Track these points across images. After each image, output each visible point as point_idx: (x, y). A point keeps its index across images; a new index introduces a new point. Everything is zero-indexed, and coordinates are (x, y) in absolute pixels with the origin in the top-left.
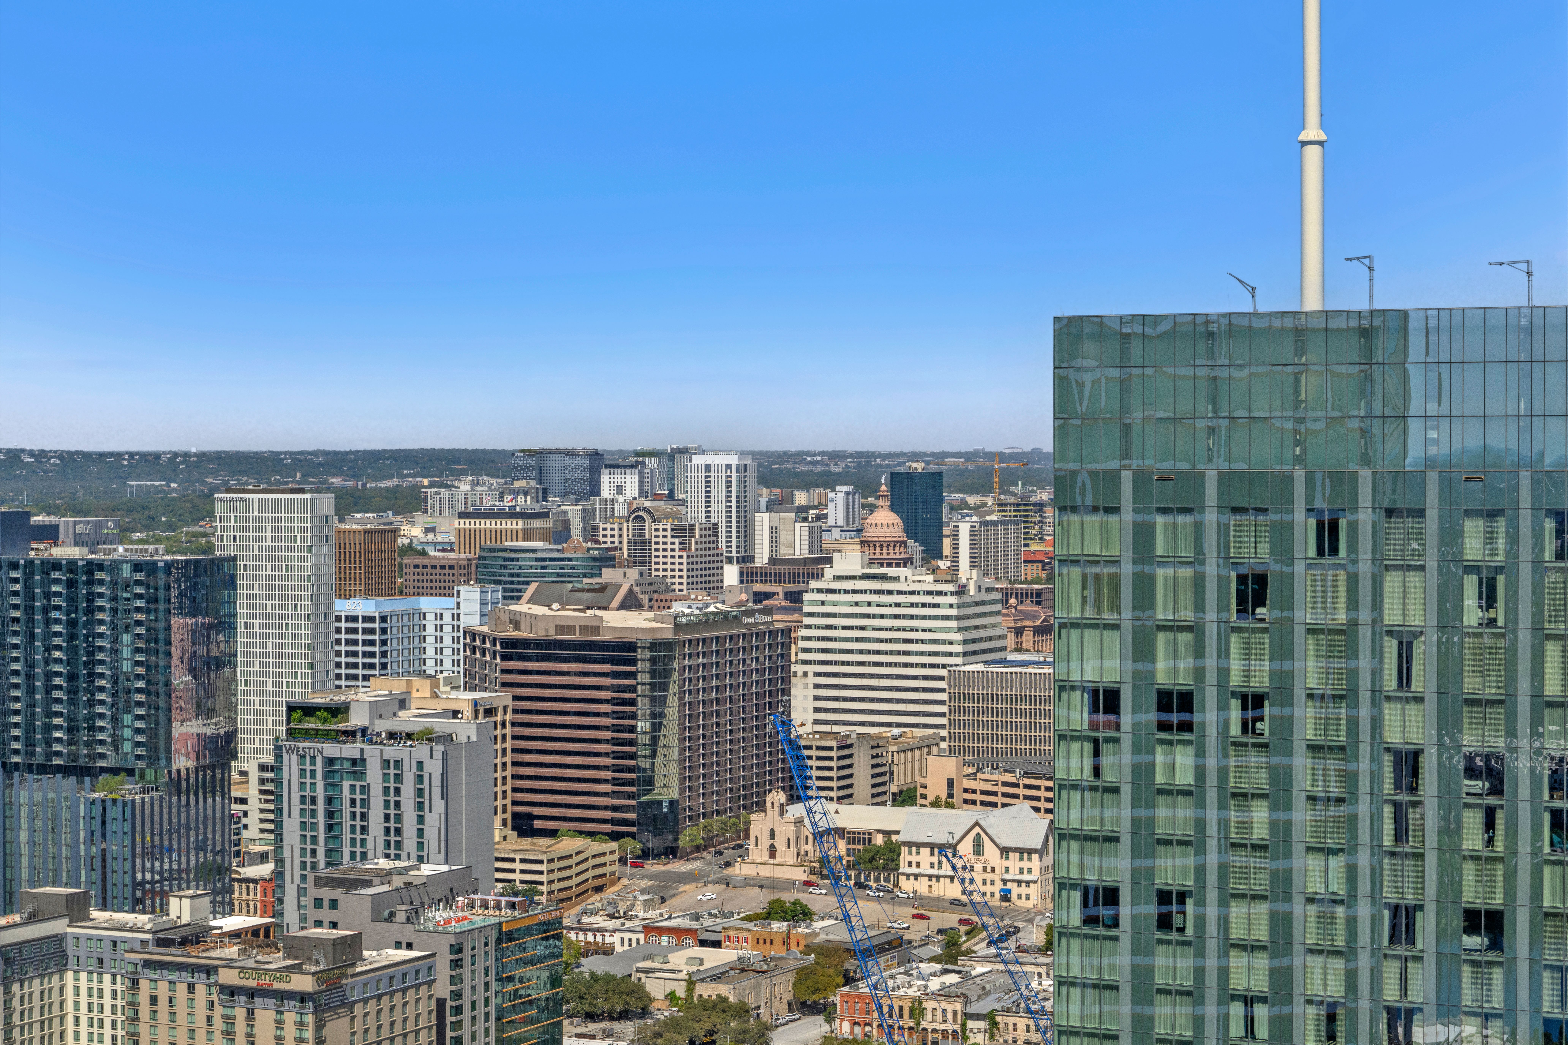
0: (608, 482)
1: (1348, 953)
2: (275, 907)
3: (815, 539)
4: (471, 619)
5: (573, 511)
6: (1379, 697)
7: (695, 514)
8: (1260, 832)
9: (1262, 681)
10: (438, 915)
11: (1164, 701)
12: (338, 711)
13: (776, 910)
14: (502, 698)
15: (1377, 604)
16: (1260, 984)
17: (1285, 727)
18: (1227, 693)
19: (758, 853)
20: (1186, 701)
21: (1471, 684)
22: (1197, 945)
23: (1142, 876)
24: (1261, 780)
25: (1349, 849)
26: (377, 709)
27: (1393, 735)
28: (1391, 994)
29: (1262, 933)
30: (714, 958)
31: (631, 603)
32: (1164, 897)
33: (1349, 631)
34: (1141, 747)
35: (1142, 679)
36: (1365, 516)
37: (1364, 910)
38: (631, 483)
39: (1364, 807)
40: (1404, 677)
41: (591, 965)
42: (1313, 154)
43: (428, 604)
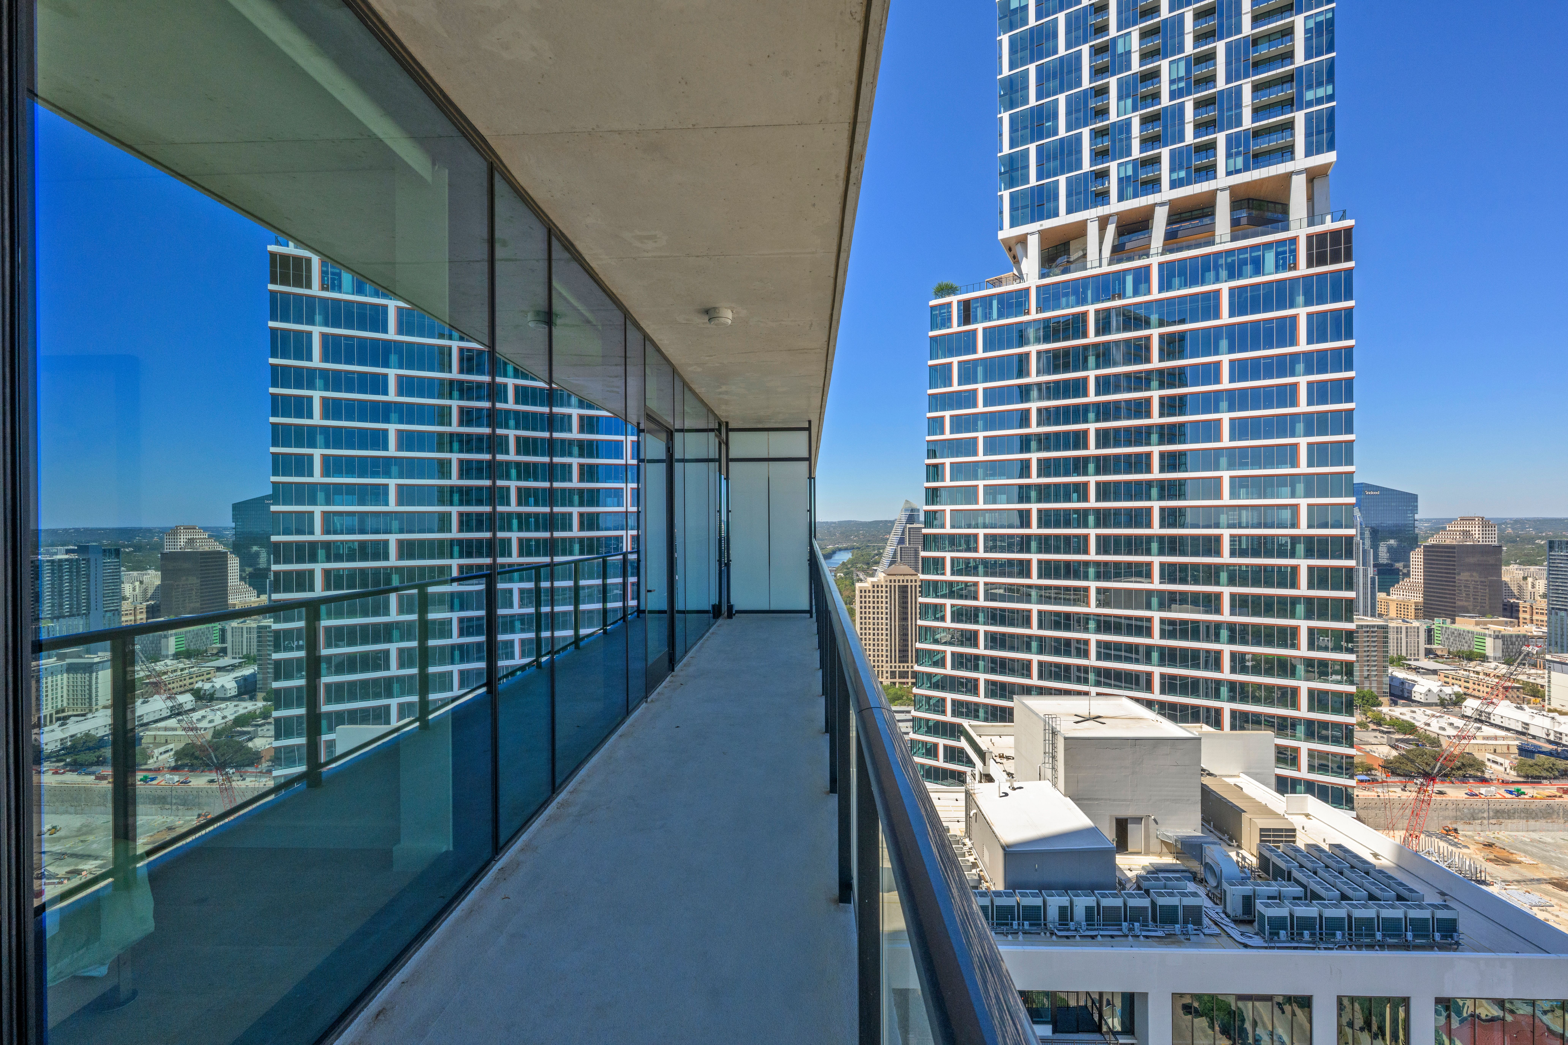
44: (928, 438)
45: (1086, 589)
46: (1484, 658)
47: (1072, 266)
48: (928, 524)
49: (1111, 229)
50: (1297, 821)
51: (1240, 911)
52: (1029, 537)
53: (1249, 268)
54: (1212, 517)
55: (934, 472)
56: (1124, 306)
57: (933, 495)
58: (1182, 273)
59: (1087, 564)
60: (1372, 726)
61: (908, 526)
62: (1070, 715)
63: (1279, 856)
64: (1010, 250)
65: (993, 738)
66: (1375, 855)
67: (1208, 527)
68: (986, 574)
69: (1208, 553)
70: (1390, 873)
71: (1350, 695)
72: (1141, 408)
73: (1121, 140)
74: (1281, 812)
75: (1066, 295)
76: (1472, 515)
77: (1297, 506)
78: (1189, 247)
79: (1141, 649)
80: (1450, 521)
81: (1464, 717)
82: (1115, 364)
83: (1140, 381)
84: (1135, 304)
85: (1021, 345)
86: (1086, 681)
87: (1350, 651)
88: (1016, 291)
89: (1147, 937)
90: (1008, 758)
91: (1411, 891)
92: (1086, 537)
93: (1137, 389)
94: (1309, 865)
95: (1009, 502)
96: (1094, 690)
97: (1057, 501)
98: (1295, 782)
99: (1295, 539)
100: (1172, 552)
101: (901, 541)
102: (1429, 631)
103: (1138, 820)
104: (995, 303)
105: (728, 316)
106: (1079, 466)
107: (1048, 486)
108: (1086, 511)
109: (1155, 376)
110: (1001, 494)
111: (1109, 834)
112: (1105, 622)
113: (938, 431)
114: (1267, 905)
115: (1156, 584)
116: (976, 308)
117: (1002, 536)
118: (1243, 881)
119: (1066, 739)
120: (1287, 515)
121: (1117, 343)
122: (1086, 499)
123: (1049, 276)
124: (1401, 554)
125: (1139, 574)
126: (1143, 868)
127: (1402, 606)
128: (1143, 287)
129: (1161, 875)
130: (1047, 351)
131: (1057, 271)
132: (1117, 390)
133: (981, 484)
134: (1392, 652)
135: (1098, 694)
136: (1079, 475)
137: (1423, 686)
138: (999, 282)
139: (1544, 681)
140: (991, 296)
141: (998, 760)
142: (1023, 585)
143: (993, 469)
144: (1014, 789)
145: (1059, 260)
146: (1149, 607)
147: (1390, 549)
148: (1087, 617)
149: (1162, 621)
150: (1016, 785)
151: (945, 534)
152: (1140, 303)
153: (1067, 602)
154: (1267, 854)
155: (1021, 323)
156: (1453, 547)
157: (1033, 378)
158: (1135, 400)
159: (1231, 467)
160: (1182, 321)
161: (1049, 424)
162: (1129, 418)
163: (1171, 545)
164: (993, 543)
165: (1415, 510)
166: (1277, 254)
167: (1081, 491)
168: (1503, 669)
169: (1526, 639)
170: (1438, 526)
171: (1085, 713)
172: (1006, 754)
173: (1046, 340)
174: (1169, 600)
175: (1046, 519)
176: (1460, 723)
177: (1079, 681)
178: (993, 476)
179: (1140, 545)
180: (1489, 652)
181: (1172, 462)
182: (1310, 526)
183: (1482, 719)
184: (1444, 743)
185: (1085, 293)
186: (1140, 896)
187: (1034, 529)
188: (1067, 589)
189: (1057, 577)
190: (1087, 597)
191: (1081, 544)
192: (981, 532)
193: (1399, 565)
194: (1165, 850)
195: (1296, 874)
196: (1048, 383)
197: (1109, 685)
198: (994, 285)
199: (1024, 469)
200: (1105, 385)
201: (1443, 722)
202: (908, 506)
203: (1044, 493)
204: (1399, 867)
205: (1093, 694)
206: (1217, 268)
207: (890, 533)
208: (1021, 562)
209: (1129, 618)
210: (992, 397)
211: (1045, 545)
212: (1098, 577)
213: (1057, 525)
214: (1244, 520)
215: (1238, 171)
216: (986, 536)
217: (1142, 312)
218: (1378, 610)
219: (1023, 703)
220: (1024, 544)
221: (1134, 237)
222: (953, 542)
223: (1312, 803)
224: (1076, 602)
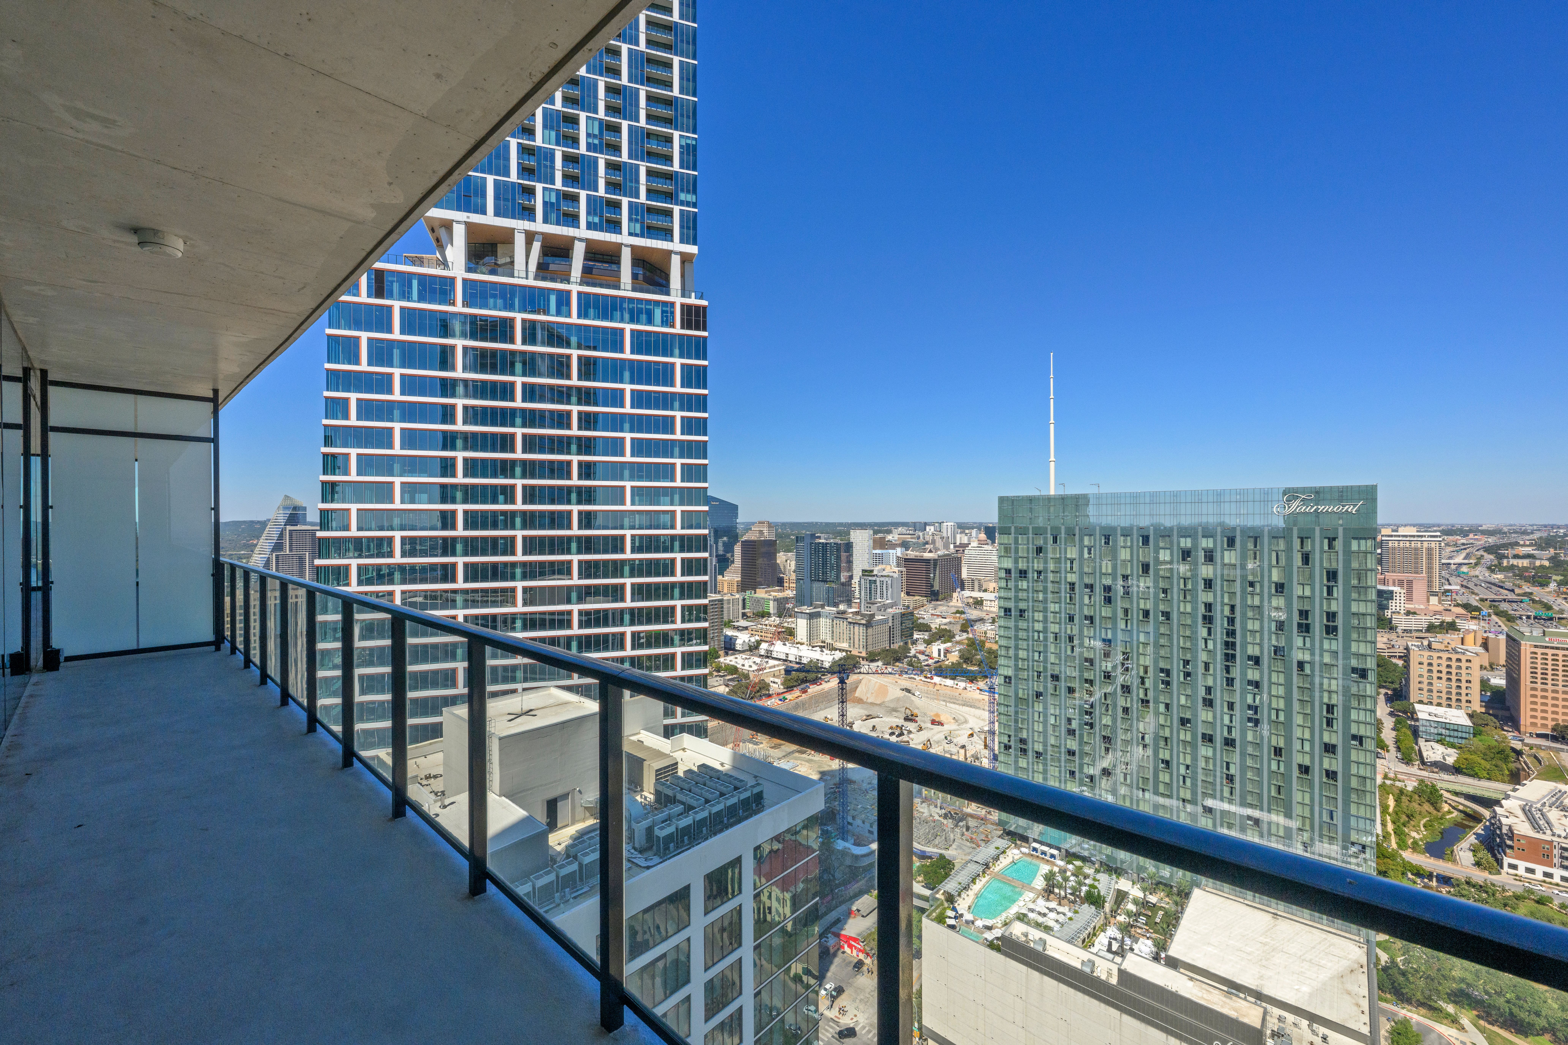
0: (928, 528)
1: (1060, 623)
2: (860, 607)
3: (969, 540)
4: (899, 554)
5: (921, 534)
6: (1066, 572)
7: (945, 535)
8: (1041, 598)
9: (1041, 568)
10: (890, 610)
11: (1021, 572)
12: (872, 571)
13: (957, 612)
14: (904, 569)
15: (1066, 553)
16: (1041, 629)
17: (1046, 578)
18: (1034, 571)
19: (954, 600)
20: (1025, 572)
21: (1086, 570)
22: (1028, 620)
23: (1016, 607)
24: (1041, 588)
25: (1060, 603)
26: (879, 571)
27: (1069, 580)
28: (1069, 632)
29: (1041, 619)
30: (945, 621)
31: (930, 551)
32: (1021, 611)
33: (1060, 558)
34: (1016, 581)
35: (1016, 568)
36: (1063, 535)
37: (1063, 615)
38: (932, 528)
39: (1063, 594)
40: (1072, 568)
41: (921, 621)
42: (1052, 464)
43: (891, 551)
44: (326, 422)
45: (513, 590)
46: (769, 615)
47: (500, 270)
48: (324, 525)
49: (537, 246)
50: (678, 755)
51: (644, 842)
52: (454, 539)
53: (644, 317)
54: (617, 520)
55: (331, 463)
56: (549, 322)
57: (330, 491)
58: (596, 307)
59: (514, 565)
60: (715, 673)
61: (289, 528)
62: (503, 715)
63: (668, 787)
64: (433, 230)
65: (418, 760)
66: (722, 764)
67: (615, 528)
68: (403, 582)
69: (615, 551)
70: (731, 773)
71: (705, 653)
72: (563, 420)
73: (546, 166)
74: (668, 752)
75: (494, 296)
76: (763, 520)
77: (675, 511)
78: (601, 286)
79: (562, 641)
80: (753, 524)
81: (761, 656)
82: (540, 375)
83: (562, 395)
84: (558, 323)
85: (445, 335)
86: (514, 680)
87: (705, 620)
88: (441, 277)
89: (575, 898)
90: (435, 777)
91: (742, 781)
92: (513, 539)
93: (560, 402)
94: (686, 786)
95: (430, 502)
96: (519, 686)
97: (484, 502)
98: (674, 726)
99: (673, 537)
100: (588, 551)
101: (278, 547)
102: (744, 600)
103: (565, 796)
104: (415, 283)
105: (177, 247)
106: (506, 468)
107: (474, 486)
108: (513, 513)
109: (574, 392)
110: (421, 492)
111: (541, 817)
112: (531, 619)
113: (340, 415)
114: (662, 829)
115: (576, 580)
116: (392, 282)
117: (422, 538)
118: (645, 817)
119: (500, 739)
120: (668, 518)
121: (542, 355)
122: (513, 501)
123: (475, 272)
124: (729, 547)
125: (560, 572)
126: (571, 837)
127: (730, 584)
128: (564, 309)
129: (585, 837)
130: (474, 349)
131: (484, 269)
132: (542, 400)
133: (397, 481)
134: (726, 619)
135: (524, 690)
136: (506, 477)
137: (742, 639)
138: (420, 262)
139: (793, 626)
140: (411, 275)
141: (424, 782)
142: (446, 591)
143: (412, 465)
144: (445, 807)
145: (487, 259)
146: (569, 602)
147: (724, 543)
148: (514, 617)
149: (580, 612)
150: (447, 802)
151: (351, 538)
152: (563, 324)
153: (494, 604)
154: (660, 788)
155: (446, 312)
156: (754, 541)
157: (459, 373)
158: (558, 411)
159: (632, 478)
160: (595, 349)
161: (476, 424)
162: (552, 427)
163: (587, 545)
164: (412, 547)
165: (736, 516)
166: (663, 312)
167: (508, 493)
168: (778, 621)
169: (787, 600)
170: (748, 527)
171: (518, 710)
172: (433, 773)
173: (473, 337)
174: (586, 593)
175: (472, 521)
176: (758, 660)
177: (505, 680)
178: (412, 472)
179: (561, 545)
180: (772, 611)
181: (587, 470)
182: (683, 528)
183: (768, 656)
184: (751, 676)
185: (512, 298)
186: (569, 863)
187: (460, 531)
188: (495, 591)
189: (485, 579)
190: (514, 597)
191: (508, 546)
192: (398, 535)
193: (729, 555)
194: (588, 814)
195: (679, 797)
196: (474, 381)
197: (534, 680)
198: (413, 263)
199: (447, 467)
200: (530, 393)
201: (750, 662)
202: (288, 502)
203: (470, 494)
204: (734, 767)
205: (520, 690)
206: (622, 310)
207: (258, 537)
208: (444, 566)
209: (552, 613)
210: (410, 385)
211: (472, 546)
212: (524, 577)
213: (484, 527)
214: (637, 523)
215: (636, 235)
216: (403, 539)
217: (564, 332)
218: (719, 588)
219: (454, 714)
220: (448, 546)
221: (557, 260)
222: (359, 547)
223: (687, 739)
224: (503, 604)
